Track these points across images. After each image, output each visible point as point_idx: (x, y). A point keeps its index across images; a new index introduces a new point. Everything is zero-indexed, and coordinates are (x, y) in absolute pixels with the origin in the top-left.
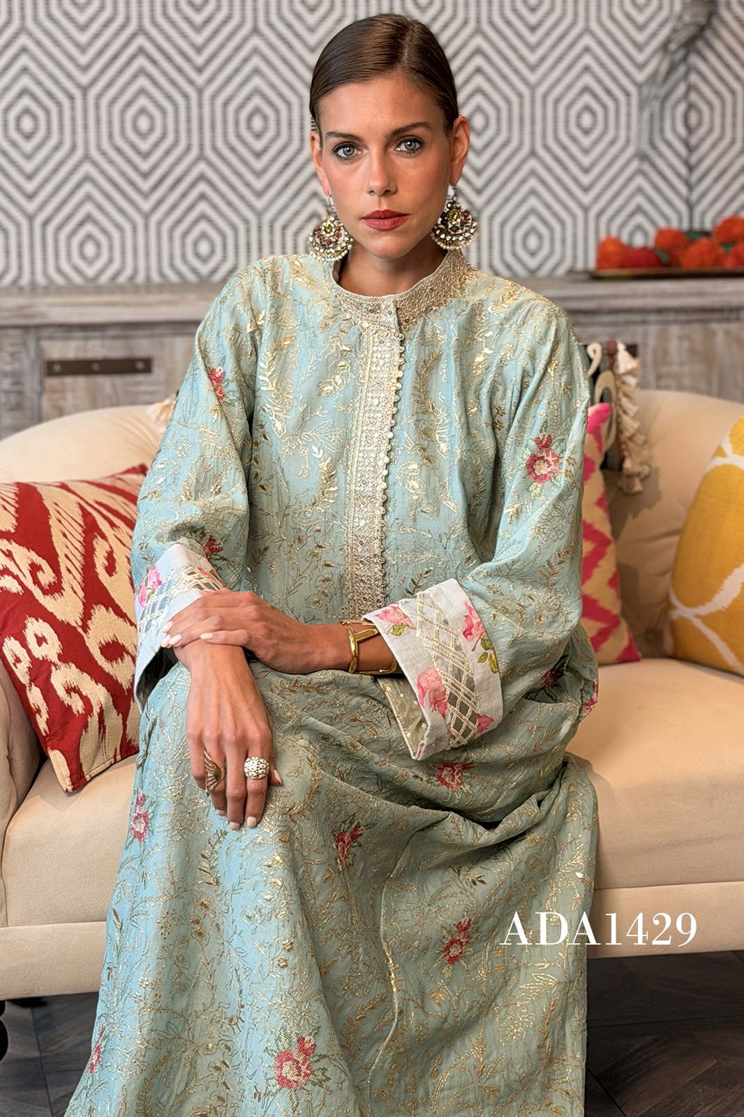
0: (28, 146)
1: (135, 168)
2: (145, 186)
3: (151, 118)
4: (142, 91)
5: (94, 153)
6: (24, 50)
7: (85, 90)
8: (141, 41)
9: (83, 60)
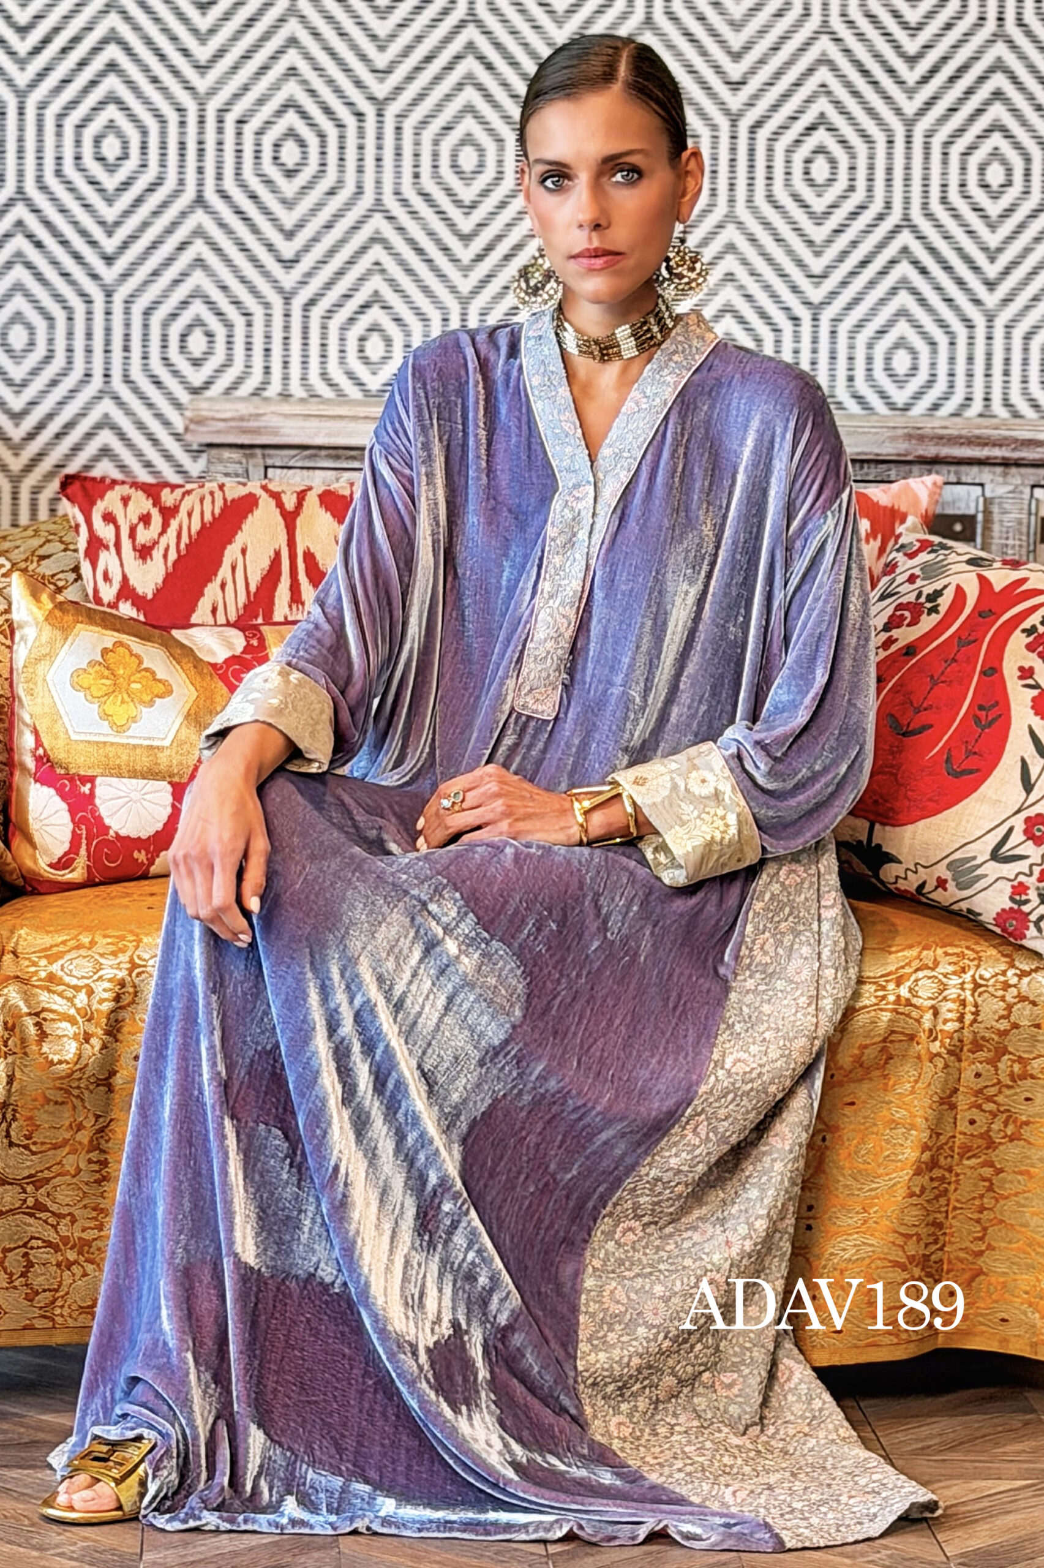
0: (289, 188)
1: (452, 225)
2: (466, 254)
3: (481, 150)
4: (469, 109)
5: (390, 202)
6: (293, 42)
7: (380, 105)
8: (471, 33)
9: (382, 61)
